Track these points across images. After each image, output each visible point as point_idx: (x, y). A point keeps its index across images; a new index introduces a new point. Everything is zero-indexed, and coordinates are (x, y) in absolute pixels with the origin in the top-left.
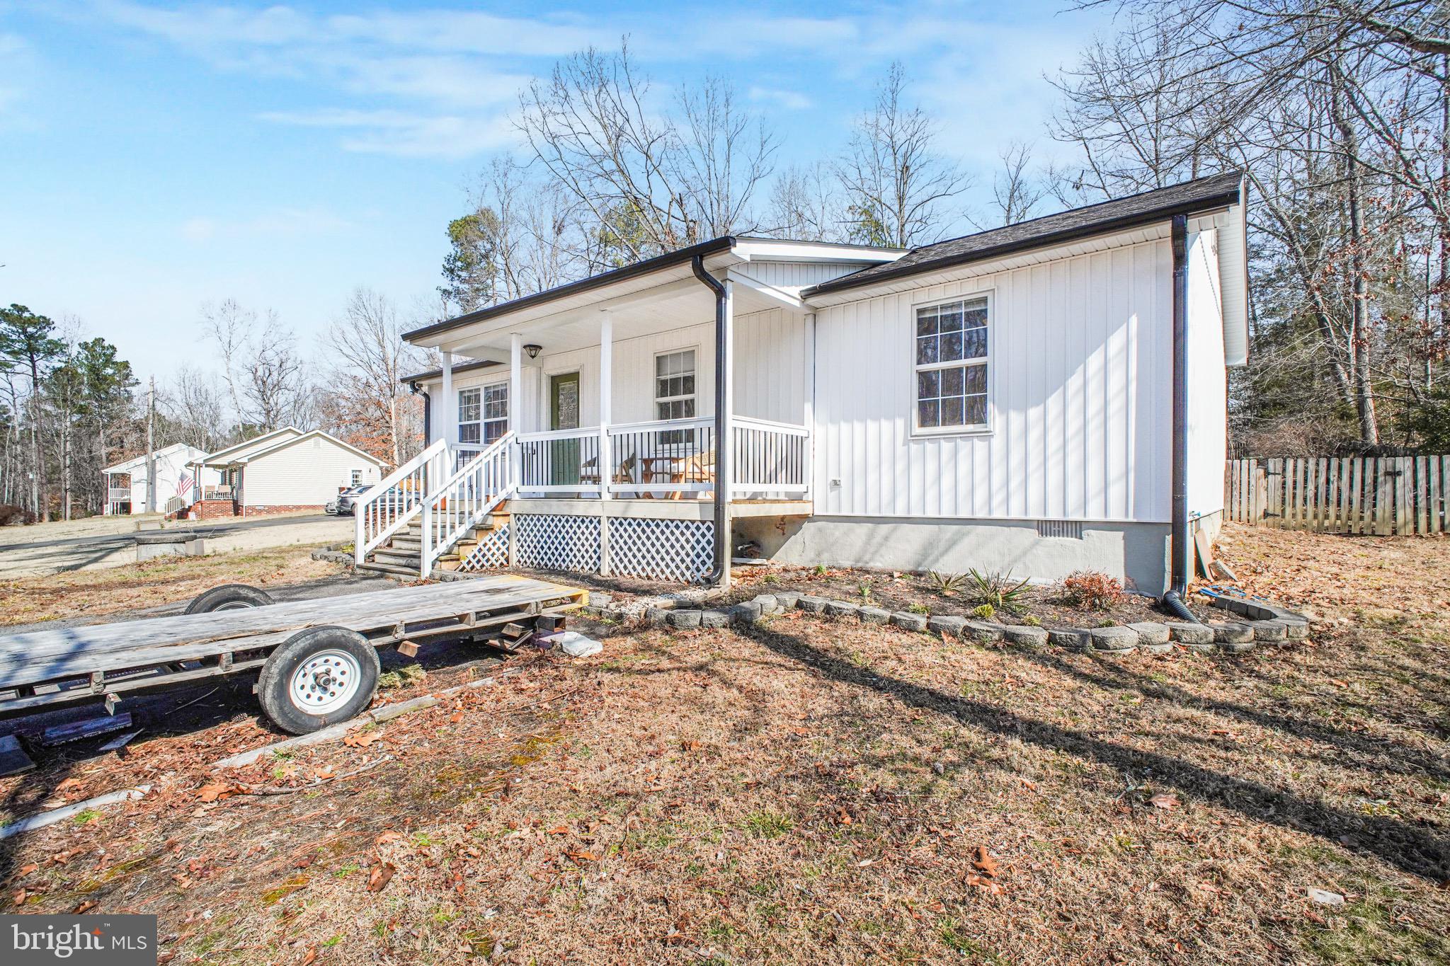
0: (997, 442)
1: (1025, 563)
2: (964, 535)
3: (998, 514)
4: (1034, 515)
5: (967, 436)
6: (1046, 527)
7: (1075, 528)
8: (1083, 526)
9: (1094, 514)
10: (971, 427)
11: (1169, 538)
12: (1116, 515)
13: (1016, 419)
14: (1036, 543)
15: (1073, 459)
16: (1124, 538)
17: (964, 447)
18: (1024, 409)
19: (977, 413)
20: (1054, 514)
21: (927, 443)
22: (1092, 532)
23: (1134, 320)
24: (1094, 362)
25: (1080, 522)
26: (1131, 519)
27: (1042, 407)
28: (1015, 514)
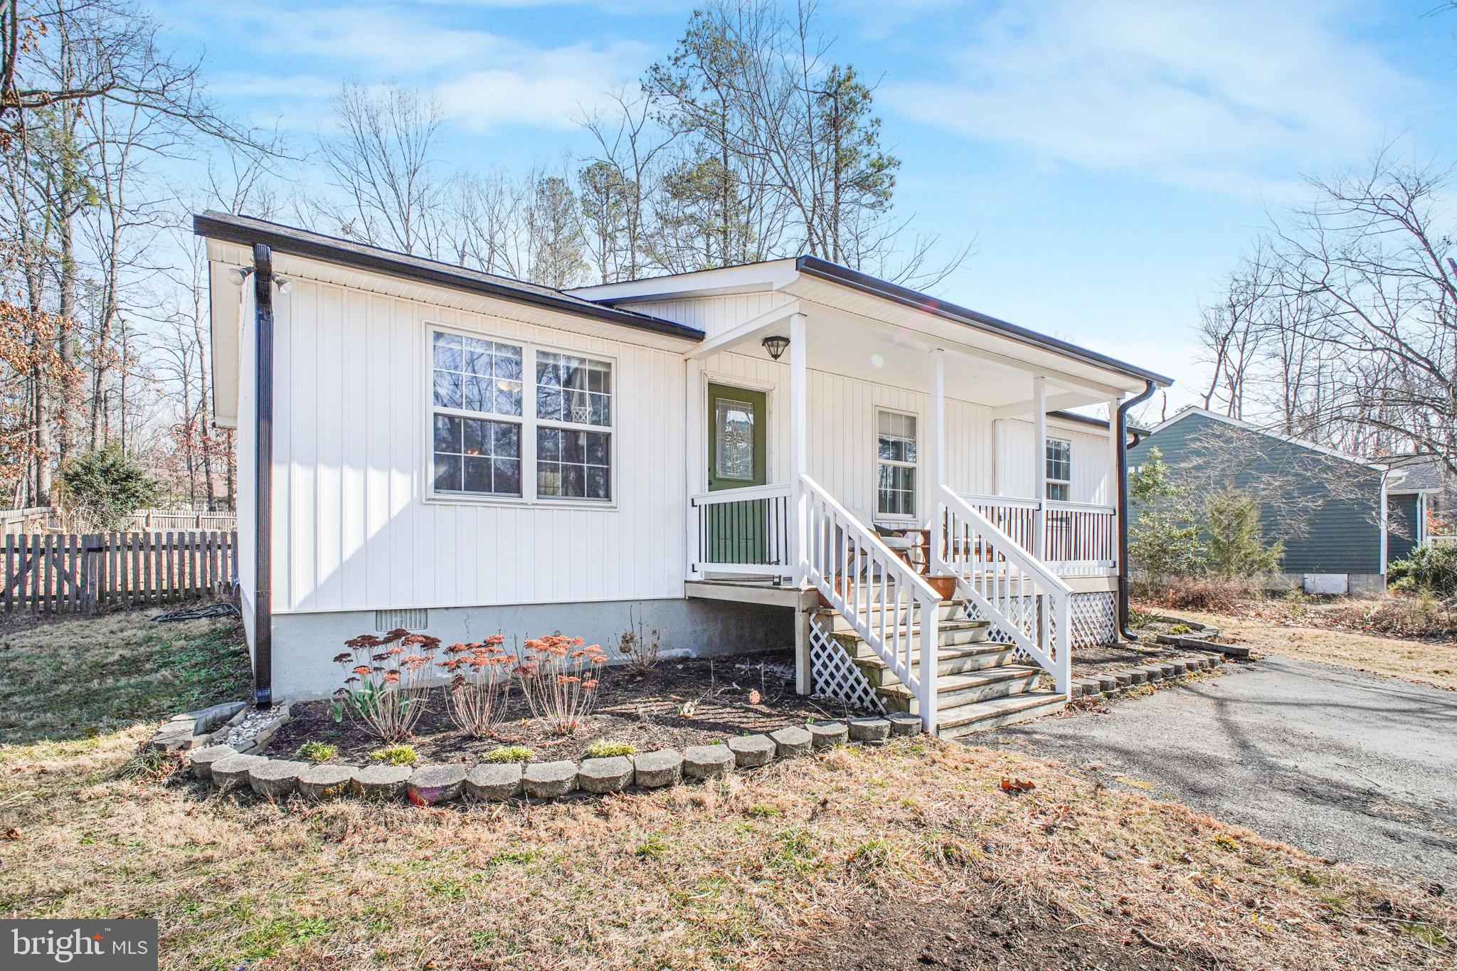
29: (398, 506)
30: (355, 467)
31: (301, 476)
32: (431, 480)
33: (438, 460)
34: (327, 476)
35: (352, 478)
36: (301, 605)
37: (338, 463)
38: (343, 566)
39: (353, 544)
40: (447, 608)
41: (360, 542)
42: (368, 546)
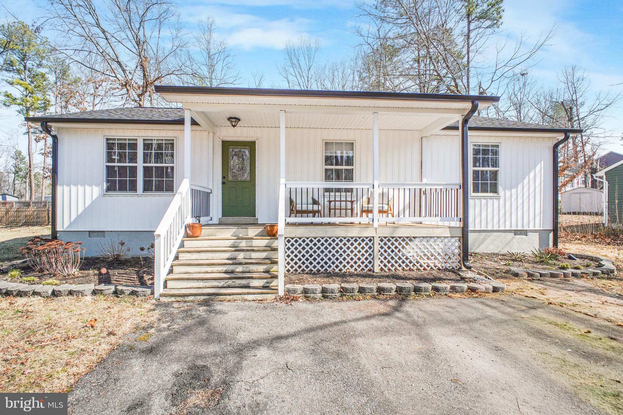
0: (502, 200)
1: (510, 246)
2: (489, 236)
3: (502, 228)
4: (514, 228)
5: (491, 198)
6: (516, 232)
7: (524, 232)
8: (528, 231)
9: (532, 228)
10: (491, 194)
11: (551, 235)
12: (537, 228)
13: (508, 193)
14: (513, 238)
15: (526, 208)
16: (539, 235)
17: (490, 202)
18: (511, 189)
19: (494, 189)
20: (520, 228)
21: (476, 200)
22: (530, 233)
23: (542, 162)
24: (532, 175)
25: (527, 230)
26: (541, 229)
27: (516, 189)
28: (508, 228)
29: (95, 197)
30: (82, 185)
31: (66, 188)
32: (105, 187)
33: (108, 181)
34: (73, 188)
35: (81, 188)
36: (67, 228)
37: (76, 185)
38: (78, 216)
39: (81, 210)
40: (111, 231)
41: (83, 209)
42: (86, 210)
